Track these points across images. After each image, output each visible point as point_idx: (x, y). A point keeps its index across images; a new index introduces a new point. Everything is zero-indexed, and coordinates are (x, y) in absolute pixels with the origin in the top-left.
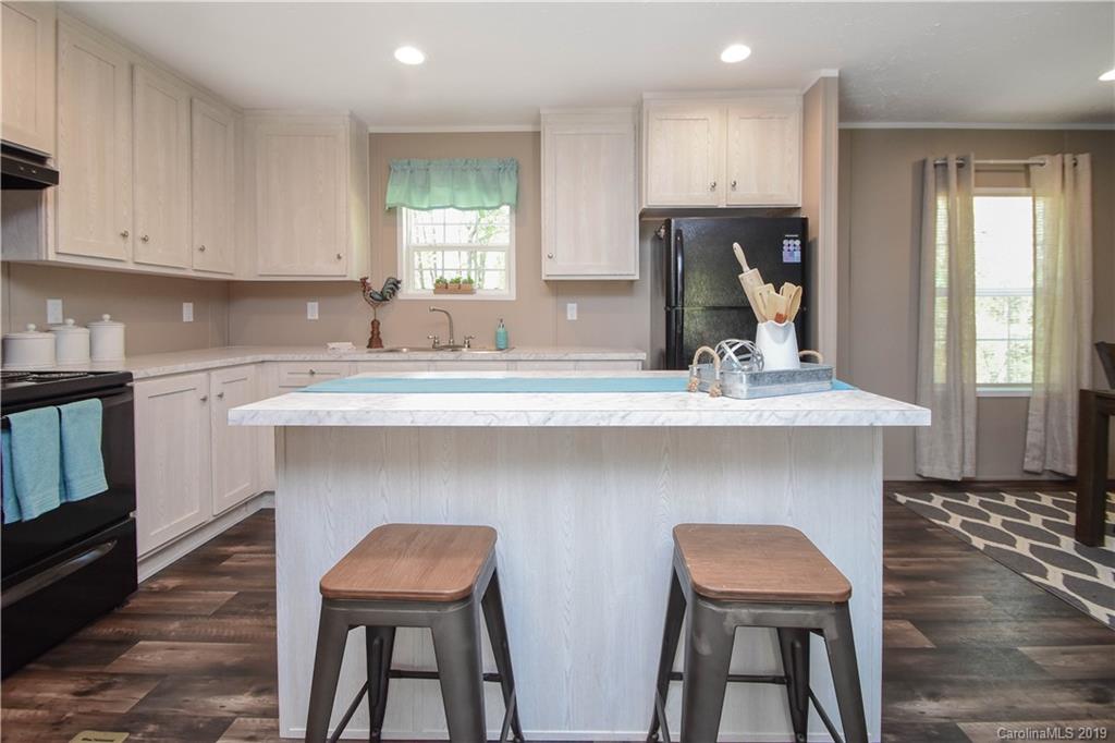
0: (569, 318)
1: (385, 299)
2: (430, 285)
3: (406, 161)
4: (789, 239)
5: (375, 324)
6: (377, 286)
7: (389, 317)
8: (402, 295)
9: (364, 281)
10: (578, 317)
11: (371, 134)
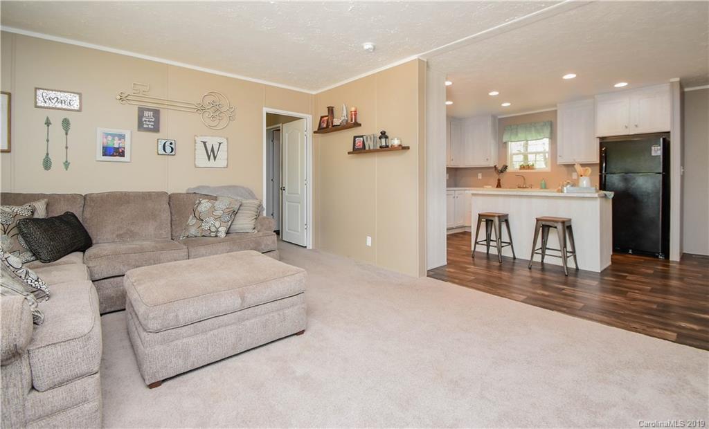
1: (502, 172)
2: (518, 167)
3: (510, 127)
4: (655, 146)
5: (499, 180)
6: (500, 168)
7: (504, 178)
8: (508, 170)
9: (495, 166)
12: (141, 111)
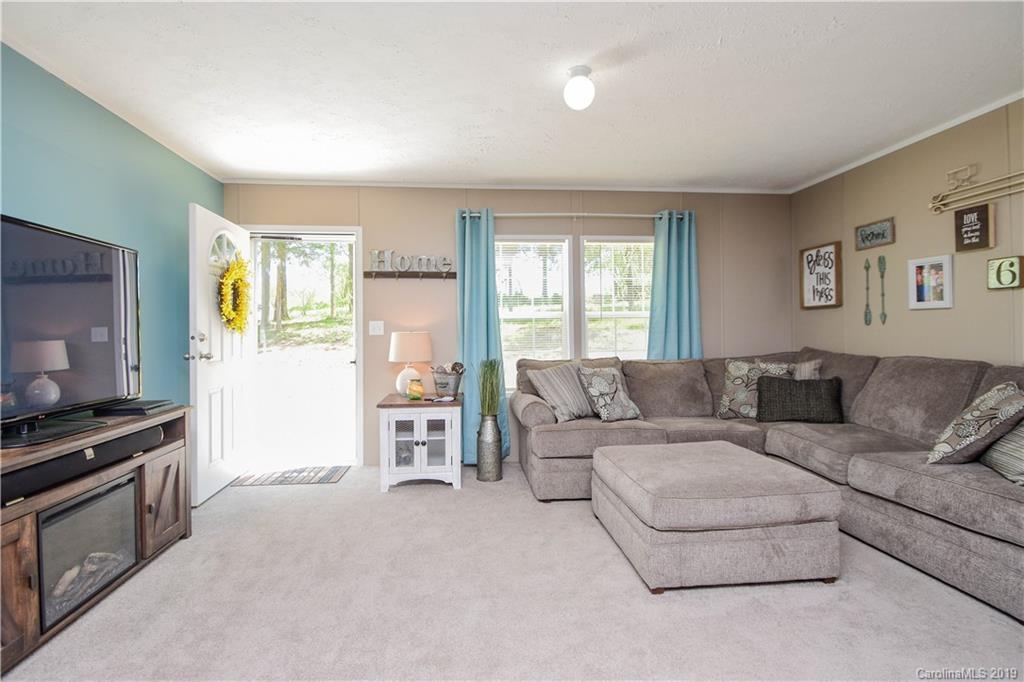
12: (959, 215)
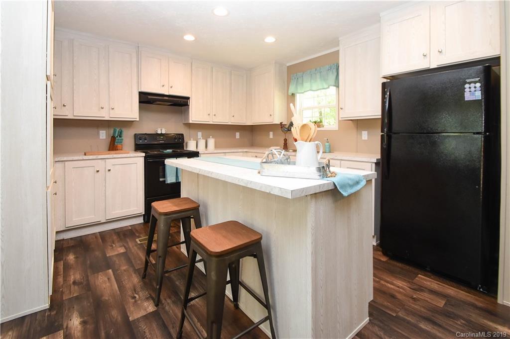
0: (363, 139)
1: (289, 131)
3: (295, 75)
4: (470, 83)
5: (286, 140)
6: (286, 125)
9: (281, 124)
10: (368, 138)
11: (288, 67)
